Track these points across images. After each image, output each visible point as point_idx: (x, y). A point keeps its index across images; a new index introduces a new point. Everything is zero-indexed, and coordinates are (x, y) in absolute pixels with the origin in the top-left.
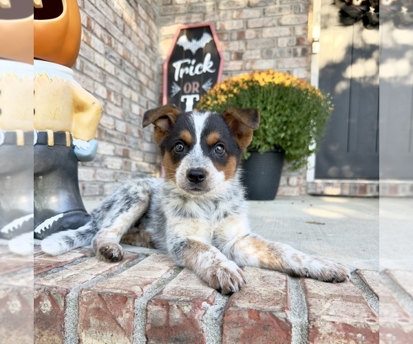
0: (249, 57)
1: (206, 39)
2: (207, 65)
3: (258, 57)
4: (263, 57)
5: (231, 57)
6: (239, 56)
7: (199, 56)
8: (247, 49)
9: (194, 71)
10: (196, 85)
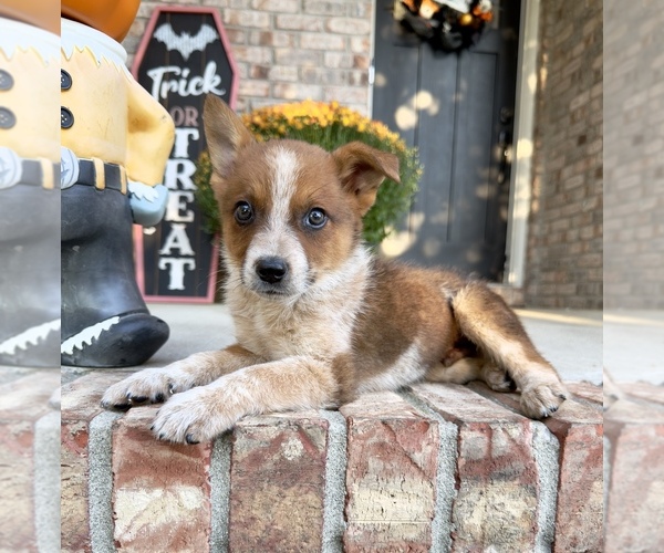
0: (280, 77)
1: (206, 35)
2: (210, 81)
3: (294, 78)
4: (300, 79)
5: (248, 71)
6: (262, 73)
7: (196, 63)
8: (274, 61)
9: (186, 88)
10: (191, 114)
